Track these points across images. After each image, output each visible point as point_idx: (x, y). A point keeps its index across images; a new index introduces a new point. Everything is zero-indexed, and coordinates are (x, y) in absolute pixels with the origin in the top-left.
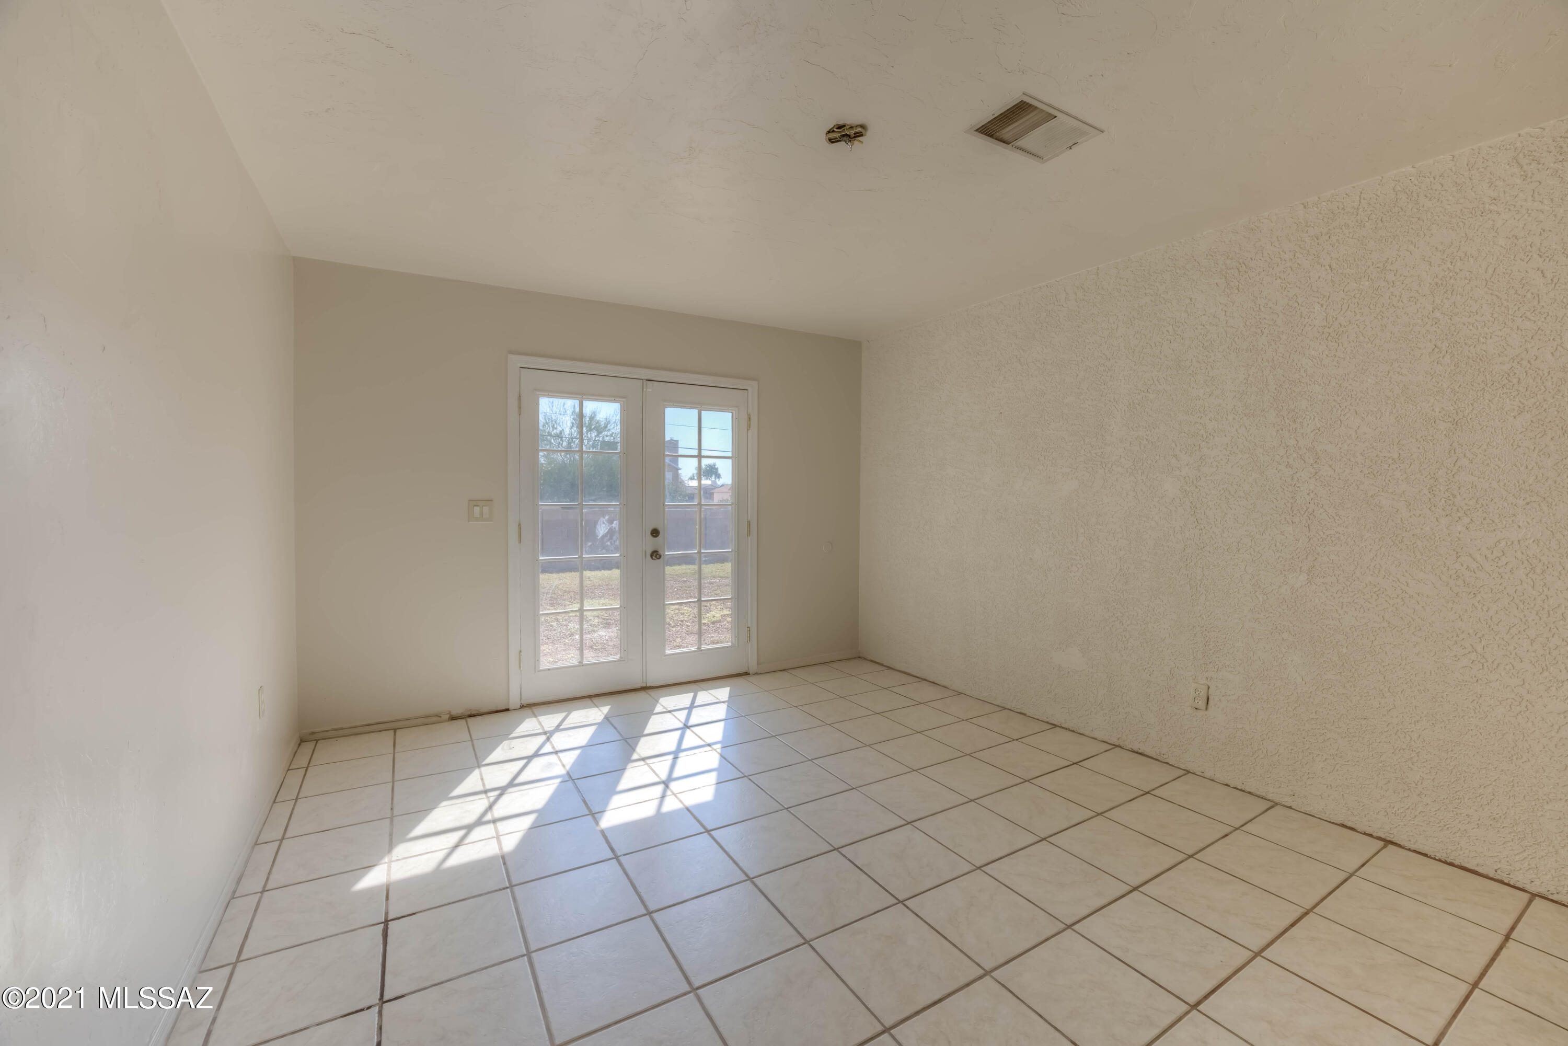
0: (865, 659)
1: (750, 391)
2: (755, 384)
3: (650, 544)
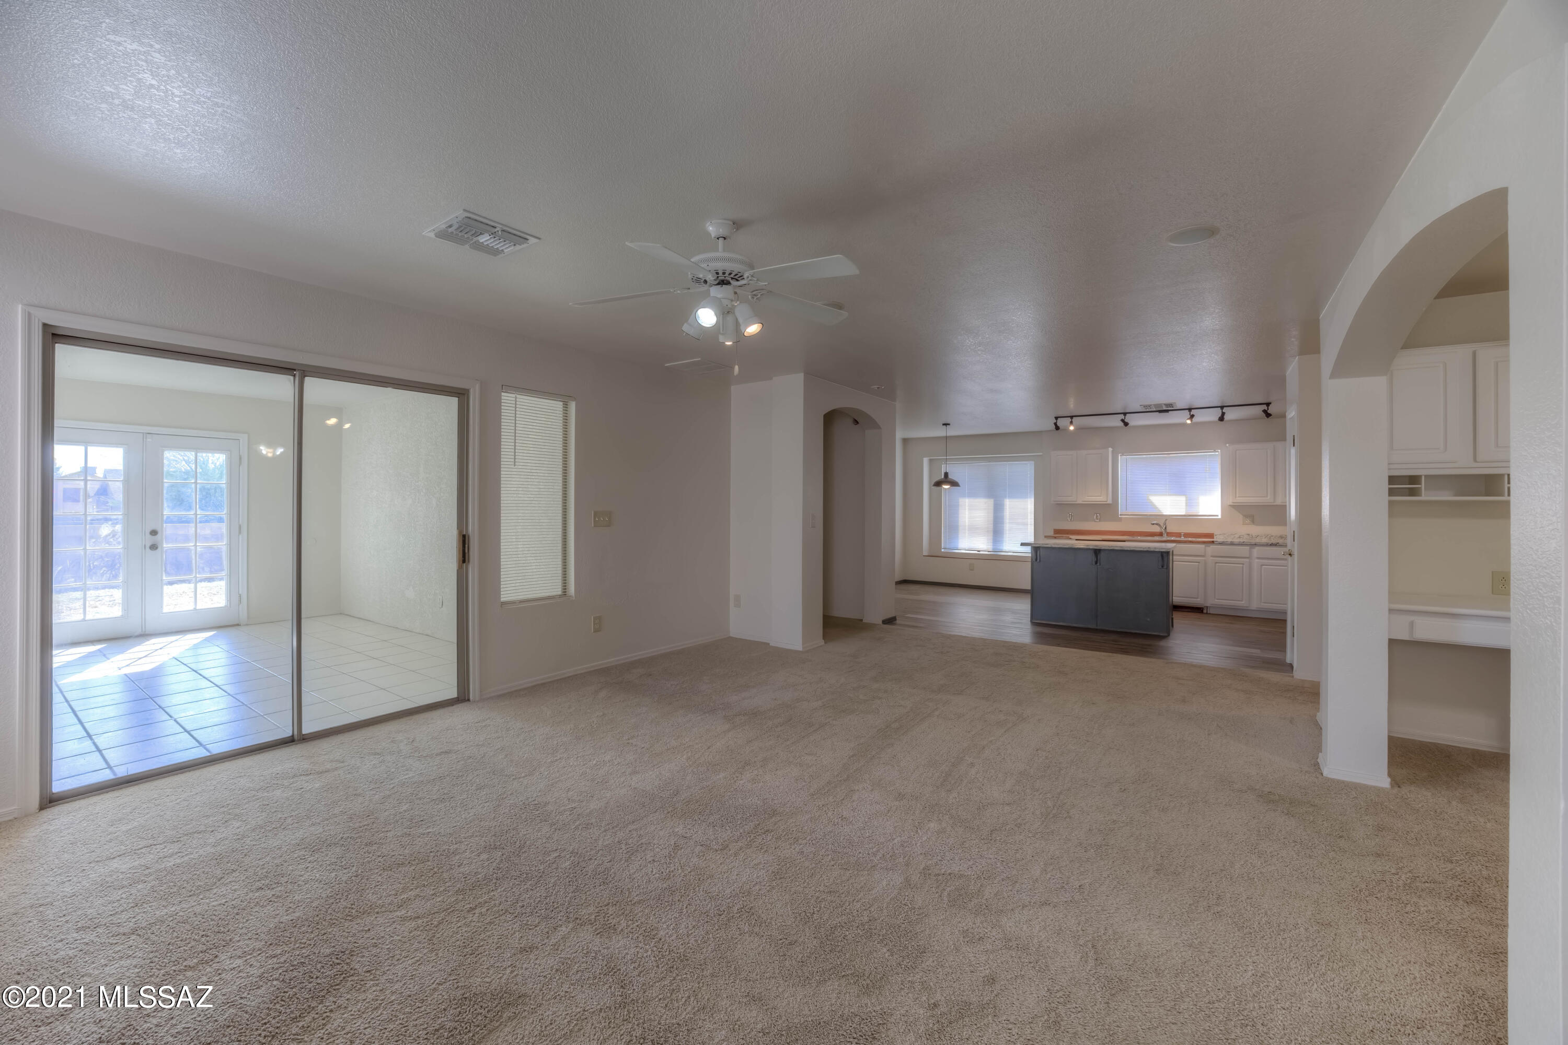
0: (344, 614)
1: (241, 441)
2: (246, 436)
3: (149, 540)
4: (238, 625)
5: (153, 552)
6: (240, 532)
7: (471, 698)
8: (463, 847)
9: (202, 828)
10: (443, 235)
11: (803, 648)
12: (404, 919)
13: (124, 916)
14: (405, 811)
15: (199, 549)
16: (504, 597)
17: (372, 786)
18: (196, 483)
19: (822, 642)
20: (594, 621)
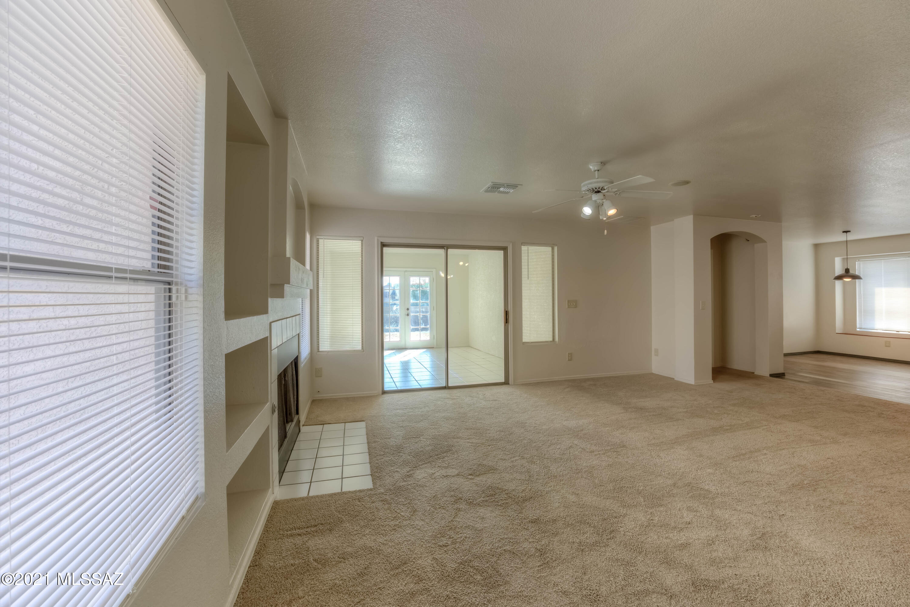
0: (470, 347)
1: (433, 272)
2: (435, 270)
3: (407, 312)
4: (433, 348)
5: (408, 317)
6: (434, 310)
7: (510, 383)
8: (492, 429)
9: (418, 407)
10: (486, 191)
11: (695, 383)
12: (469, 442)
13: (400, 423)
14: (476, 415)
15: (421, 316)
16: (524, 341)
17: (468, 406)
18: (420, 290)
19: (712, 382)
20: (568, 355)
